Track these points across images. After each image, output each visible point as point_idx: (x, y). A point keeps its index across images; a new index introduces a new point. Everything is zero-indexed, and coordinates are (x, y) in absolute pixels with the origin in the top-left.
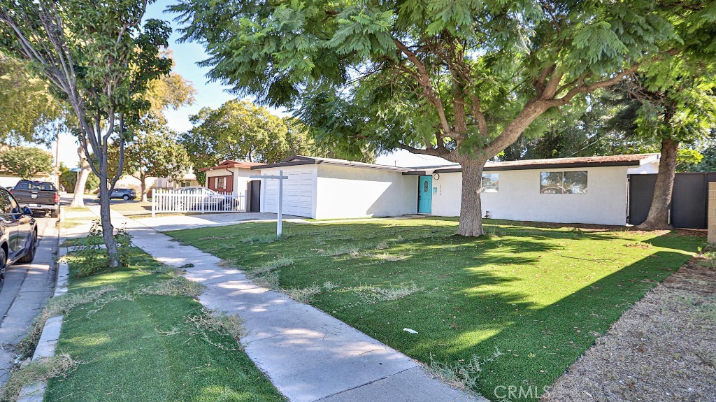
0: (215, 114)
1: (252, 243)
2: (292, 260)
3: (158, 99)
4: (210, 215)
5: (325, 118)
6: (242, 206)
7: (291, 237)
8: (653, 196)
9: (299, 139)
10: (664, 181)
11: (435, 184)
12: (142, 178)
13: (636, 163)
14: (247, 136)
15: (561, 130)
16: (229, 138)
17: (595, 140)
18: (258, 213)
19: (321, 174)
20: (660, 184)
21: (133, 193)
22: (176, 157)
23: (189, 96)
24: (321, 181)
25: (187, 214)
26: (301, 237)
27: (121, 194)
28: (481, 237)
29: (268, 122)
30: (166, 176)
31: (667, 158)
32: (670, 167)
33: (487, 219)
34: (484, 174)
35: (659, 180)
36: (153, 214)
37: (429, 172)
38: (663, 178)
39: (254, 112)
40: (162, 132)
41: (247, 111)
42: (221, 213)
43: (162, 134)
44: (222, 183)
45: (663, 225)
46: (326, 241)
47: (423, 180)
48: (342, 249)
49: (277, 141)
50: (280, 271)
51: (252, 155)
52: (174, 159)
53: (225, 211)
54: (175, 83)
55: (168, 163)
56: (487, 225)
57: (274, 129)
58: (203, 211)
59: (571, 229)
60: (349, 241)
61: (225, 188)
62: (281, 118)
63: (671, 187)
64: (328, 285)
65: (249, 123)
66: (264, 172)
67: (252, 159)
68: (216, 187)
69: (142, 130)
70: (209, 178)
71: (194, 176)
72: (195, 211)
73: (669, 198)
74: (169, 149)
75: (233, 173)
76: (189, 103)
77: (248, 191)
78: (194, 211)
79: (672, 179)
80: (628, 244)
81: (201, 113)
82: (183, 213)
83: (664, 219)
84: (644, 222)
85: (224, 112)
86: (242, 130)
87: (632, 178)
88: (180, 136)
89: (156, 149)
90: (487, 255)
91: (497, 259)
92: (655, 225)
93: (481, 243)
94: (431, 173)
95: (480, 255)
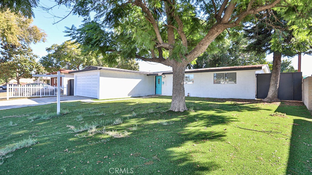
0: (60, 47)
4: (45, 98)
6: (65, 92)
7: (67, 114)
8: (270, 84)
10: (275, 77)
11: (163, 80)
12: (18, 79)
13: (260, 68)
14: (76, 58)
15: (220, 55)
16: (66, 59)
17: (234, 60)
18: (72, 96)
19: (102, 75)
20: (274, 78)
23: (43, 37)
25: (30, 98)
30: (31, 78)
31: (276, 65)
32: (278, 70)
33: (188, 98)
34: (186, 75)
35: (272, 76)
36: (8, 99)
37: (160, 74)
38: (275, 76)
42: (52, 96)
45: (276, 99)
47: (158, 78)
49: (91, 61)
53: (55, 95)
54: (34, 30)
56: (188, 101)
58: (41, 96)
59: (233, 103)
60: (101, 116)
63: (279, 79)
68: (55, 83)
70: (51, 78)
73: (278, 85)
76: (43, 41)
77: (68, 85)
78: (35, 96)
79: (279, 76)
80: (272, 114)
81: (52, 47)
82: (27, 97)
83: (276, 96)
84: (266, 97)
85: (64, 46)
86: (73, 55)
87: (258, 76)
88: (42, 58)
89: (24, 64)
90: (189, 130)
91: (196, 134)
92: (273, 99)
93: (184, 117)
94: (161, 75)
95: (183, 130)
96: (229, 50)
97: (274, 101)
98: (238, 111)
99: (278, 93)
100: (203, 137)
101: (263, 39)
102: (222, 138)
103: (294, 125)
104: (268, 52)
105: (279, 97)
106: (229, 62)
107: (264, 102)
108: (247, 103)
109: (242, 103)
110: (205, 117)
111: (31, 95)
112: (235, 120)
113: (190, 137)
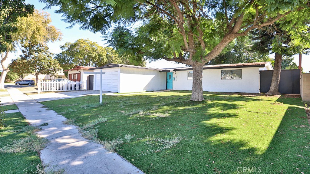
0: (73, 45)
1: (86, 108)
2: (106, 119)
3: (42, 36)
4: (69, 92)
5: (124, 43)
6: (85, 87)
7: (107, 103)
8: (272, 80)
9: (112, 57)
11: (174, 76)
12: (37, 75)
13: (263, 66)
14: (88, 55)
16: (79, 56)
17: (239, 57)
18: (92, 90)
19: (122, 72)
20: (275, 74)
21: (33, 82)
22: (53, 65)
23: (59, 36)
24: (122, 75)
25: (57, 92)
26: (112, 103)
27: (27, 83)
28: (203, 102)
29: (98, 49)
30: (48, 74)
31: (277, 63)
32: (279, 67)
35: (274, 73)
36: (39, 93)
38: (276, 72)
39: (91, 45)
40: (46, 53)
41: (87, 44)
42: (74, 91)
43: (46, 54)
44: (75, 77)
45: (277, 92)
46: (125, 106)
47: (169, 74)
48: (134, 111)
49: (102, 58)
50: (99, 126)
51: (90, 64)
52: (52, 66)
53: (76, 90)
54: (52, 30)
55: (49, 68)
57: (100, 52)
59: (239, 96)
60: (137, 105)
61: (77, 79)
62: (104, 47)
63: (280, 76)
64: (128, 137)
65: (89, 49)
66: (95, 71)
67: (91, 66)
68: (73, 79)
69: (36, 52)
70: (69, 74)
71: (64, 74)
72: (61, 90)
73: (279, 81)
74: (50, 61)
75: (80, 72)
76: (59, 40)
77: (87, 80)
79: (280, 72)
80: (272, 103)
81: (66, 45)
82: (54, 92)
83: (277, 90)
84: (268, 91)
85: (77, 44)
86: (86, 52)
87: (261, 72)
88: (55, 55)
89: (43, 61)
90: (211, 112)
91: (217, 114)
92: (274, 93)
93: (204, 105)
94: (172, 71)
95: (207, 112)
96: (234, 48)
97: (275, 95)
98: (245, 101)
99: (279, 87)
100: (223, 116)
101: (266, 40)
102: (236, 116)
103: (287, 110)
104: (270, 52)
105: (280, 91)
106: (234, 59)
107: (266, 95)
108: (251, 96)
109: (247, 96)
110: (220, 104)
111: (57, 89)
112: (243, 106)
113: (213, 116)
